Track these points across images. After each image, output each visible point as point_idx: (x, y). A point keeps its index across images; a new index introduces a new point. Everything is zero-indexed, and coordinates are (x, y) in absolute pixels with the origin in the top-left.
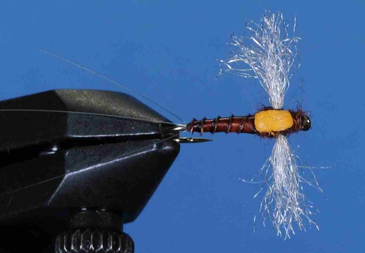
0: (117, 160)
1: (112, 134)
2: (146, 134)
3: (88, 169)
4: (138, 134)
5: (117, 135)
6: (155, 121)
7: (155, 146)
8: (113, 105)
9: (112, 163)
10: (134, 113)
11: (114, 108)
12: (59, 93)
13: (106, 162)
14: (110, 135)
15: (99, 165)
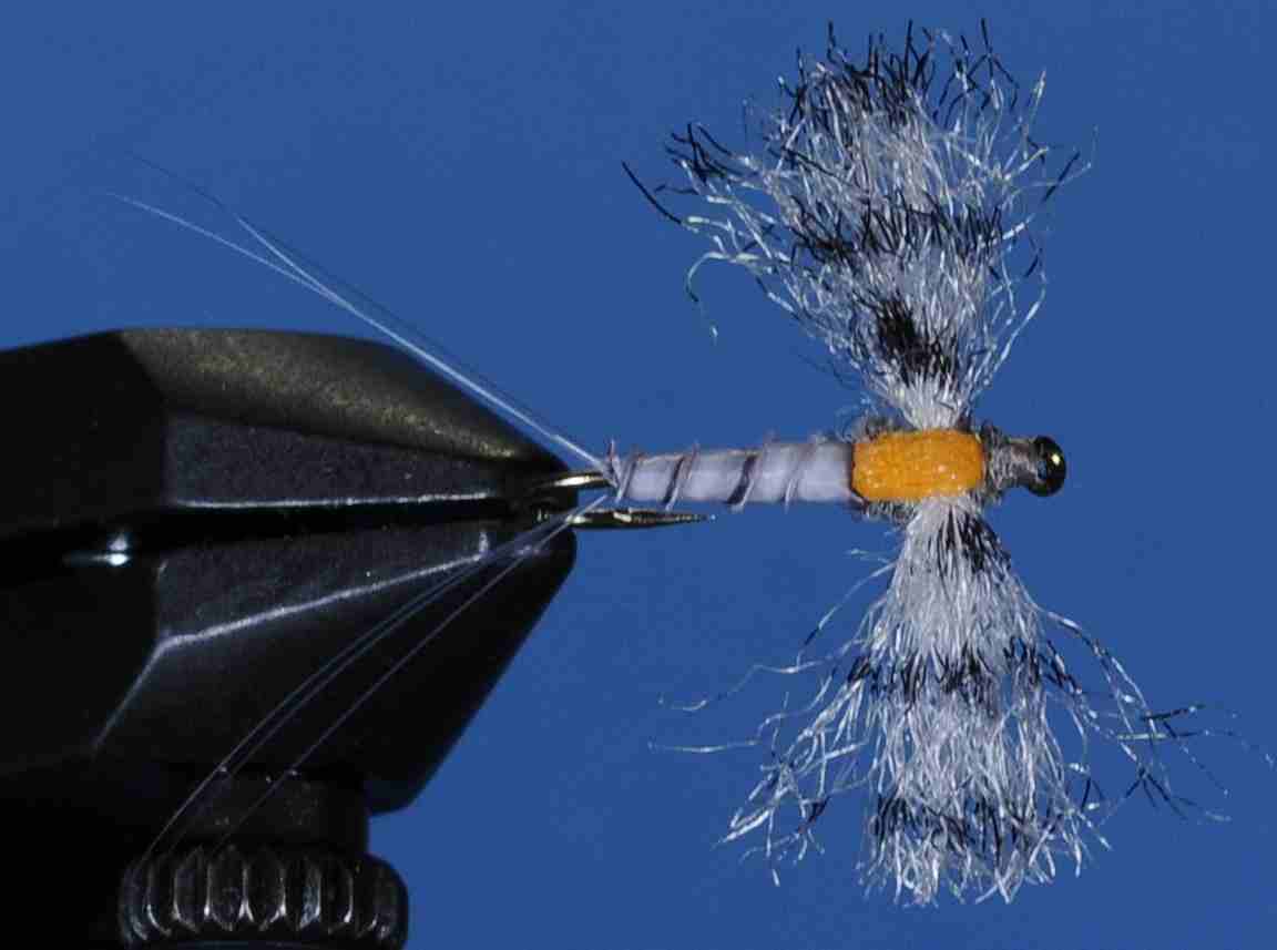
0: (347, 594)
1: (332, 497)
2: (455, 497)
3: (239, 625)
4: (425, 498)
5: (350, 502)
6: (490, 448)
7: (484, 544)
8: (333, 390)
9: (328, 605)
10: (411, 419)
11: (338, 401)
12: (135, 344)
13: (304, 601)
14: (325, 502)
15: (280, 612)
